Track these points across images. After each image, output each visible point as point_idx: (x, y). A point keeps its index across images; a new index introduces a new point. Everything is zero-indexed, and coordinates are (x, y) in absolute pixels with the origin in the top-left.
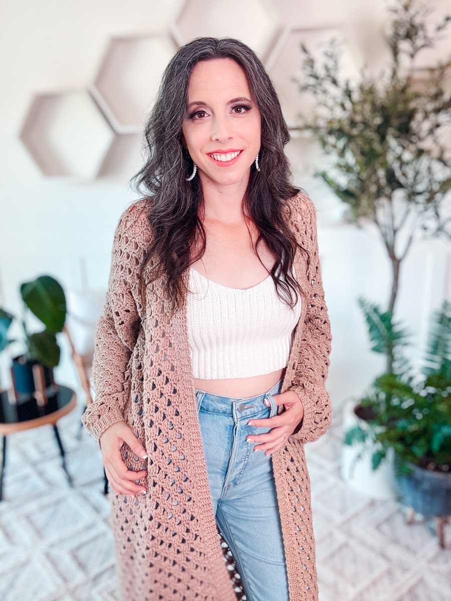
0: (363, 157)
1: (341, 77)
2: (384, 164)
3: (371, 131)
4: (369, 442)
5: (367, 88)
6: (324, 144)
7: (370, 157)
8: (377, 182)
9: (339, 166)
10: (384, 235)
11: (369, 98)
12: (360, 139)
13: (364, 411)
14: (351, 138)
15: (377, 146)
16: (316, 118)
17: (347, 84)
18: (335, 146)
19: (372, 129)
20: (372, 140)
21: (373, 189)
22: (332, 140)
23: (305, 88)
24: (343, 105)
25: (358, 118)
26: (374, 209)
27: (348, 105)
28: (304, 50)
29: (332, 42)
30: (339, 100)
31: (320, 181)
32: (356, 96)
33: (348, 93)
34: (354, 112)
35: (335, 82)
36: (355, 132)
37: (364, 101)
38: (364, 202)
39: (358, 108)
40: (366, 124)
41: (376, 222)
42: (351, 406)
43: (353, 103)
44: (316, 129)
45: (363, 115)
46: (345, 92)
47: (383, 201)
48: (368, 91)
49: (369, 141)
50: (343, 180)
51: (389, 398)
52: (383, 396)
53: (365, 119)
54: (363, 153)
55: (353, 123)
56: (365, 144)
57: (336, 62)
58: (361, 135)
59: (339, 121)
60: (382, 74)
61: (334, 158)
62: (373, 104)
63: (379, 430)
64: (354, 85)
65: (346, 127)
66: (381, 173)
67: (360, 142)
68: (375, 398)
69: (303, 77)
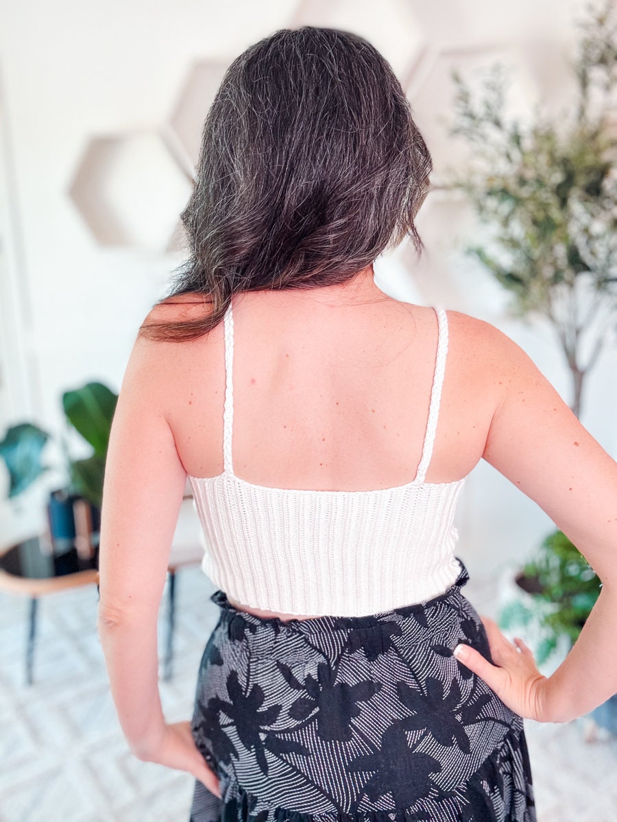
0: (536, 228)
1: (508, 116)
2: (565, 238)
3: (546, 192)
4: (534, 625)
5: (542, 133)
6: (481, 209)
7: (544, 227)
8: (554, 264)
9: (502, 240)
10: (563, 338)
11: (546, 146)
12: (532, 202)
13: (528, 583)
14: (518, 201)
15: (556, 214)
16: (471, 172)
17: (516, 126)
18: (496, 212)
19: (549, 189)
20: (548, 204)
21: (548, 272)
22: (492, 203)
23: (456, 132)
24: (508, 156)
25: (530, 174)
26: (549, 300)
27: (516, 155)
28: (457, 79)
29: (497, 69)
30: (503, 150)
31: (473, 261)
32: (528, 143)
33: (517, 139)
34: (525, 165)
35: (498, 124)
36: (525, 192)
37: (537, 151)
38: (535, 289)
39: (531, 159)
40: (540, 182)
41: (551, 318)
42: (509, 575)
43: (523, 153)
44: (469, 188)
45: (536, 168)
46: (513, 137)
47: (562, 289)
48: (545, 136)
49: (544, 206)
50: (507, 260)
51: (564, 565)
52: (555, 562)
53: (539, 175)
54: (535, 222)
55: (522, 182)
56: (539, 210)
57: (500, 95)
58: (533, 198)
59: (503, 178)
60: (565, 114)
61: (494, 228)
62: (551, 154)
63: (549, 608)
64: (525, 128)
65: (513, 185)
66: (561, 251)
67: (531, 206)
68: (544, 565)
69: (453, 115)
